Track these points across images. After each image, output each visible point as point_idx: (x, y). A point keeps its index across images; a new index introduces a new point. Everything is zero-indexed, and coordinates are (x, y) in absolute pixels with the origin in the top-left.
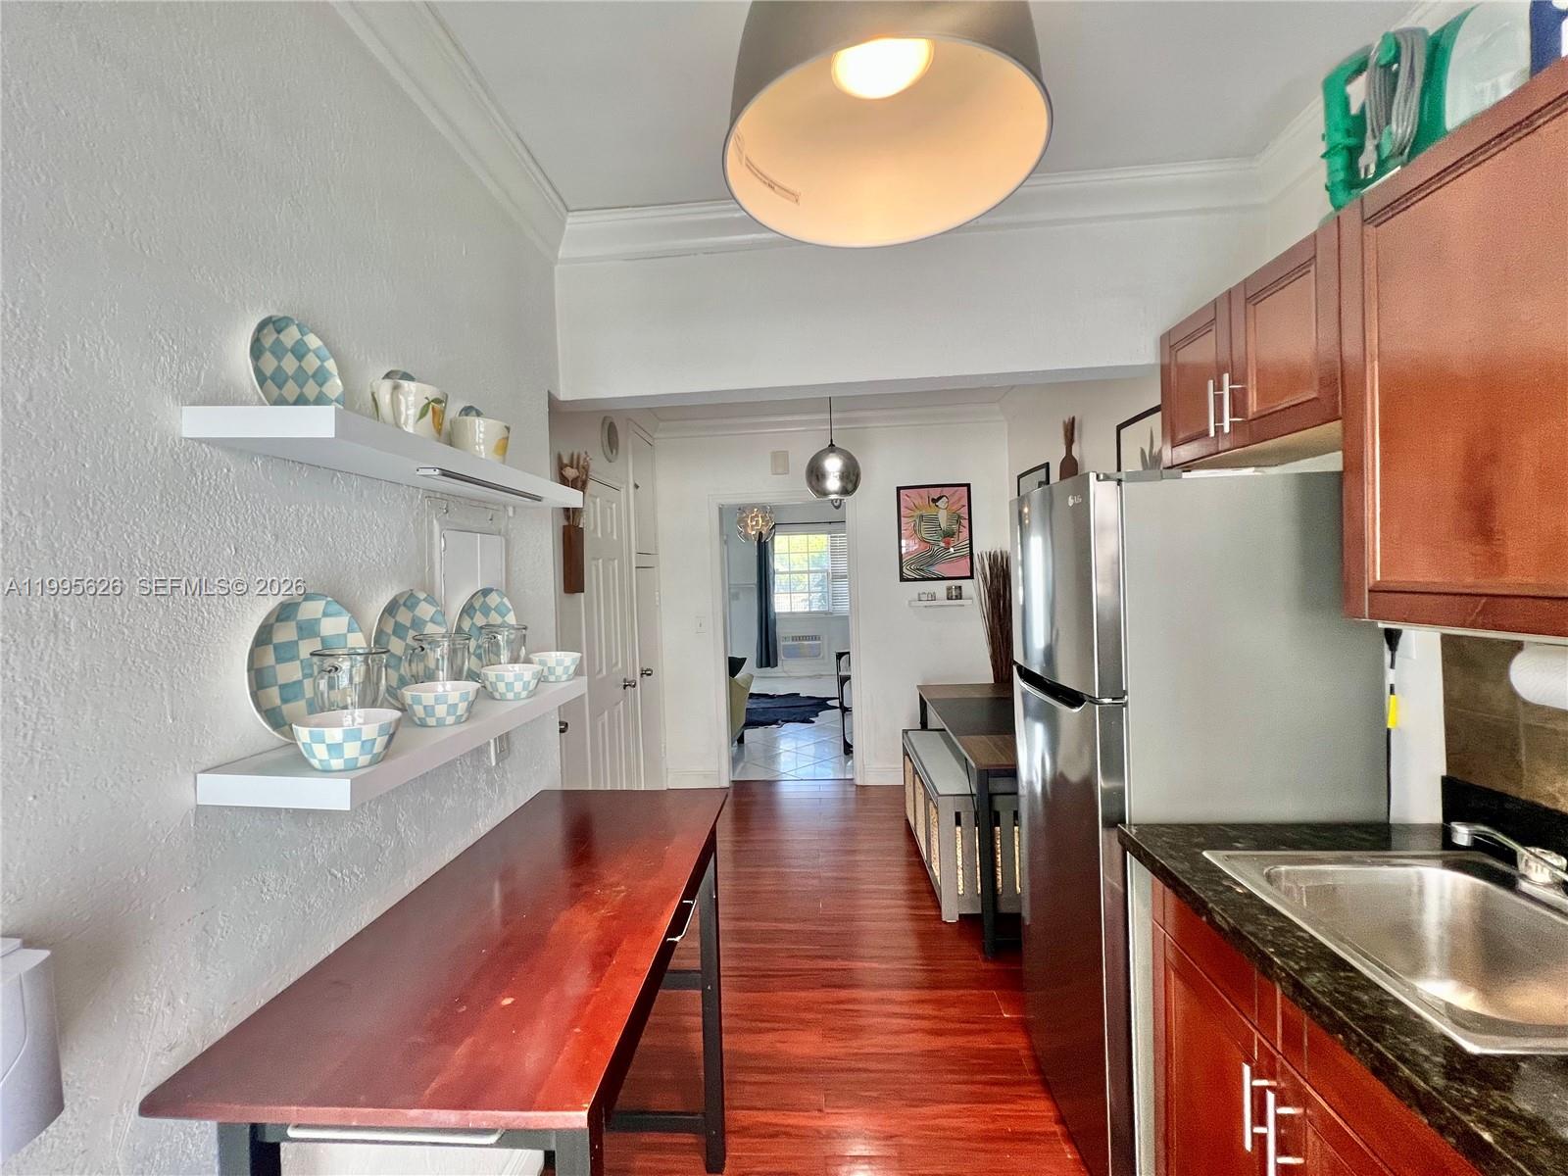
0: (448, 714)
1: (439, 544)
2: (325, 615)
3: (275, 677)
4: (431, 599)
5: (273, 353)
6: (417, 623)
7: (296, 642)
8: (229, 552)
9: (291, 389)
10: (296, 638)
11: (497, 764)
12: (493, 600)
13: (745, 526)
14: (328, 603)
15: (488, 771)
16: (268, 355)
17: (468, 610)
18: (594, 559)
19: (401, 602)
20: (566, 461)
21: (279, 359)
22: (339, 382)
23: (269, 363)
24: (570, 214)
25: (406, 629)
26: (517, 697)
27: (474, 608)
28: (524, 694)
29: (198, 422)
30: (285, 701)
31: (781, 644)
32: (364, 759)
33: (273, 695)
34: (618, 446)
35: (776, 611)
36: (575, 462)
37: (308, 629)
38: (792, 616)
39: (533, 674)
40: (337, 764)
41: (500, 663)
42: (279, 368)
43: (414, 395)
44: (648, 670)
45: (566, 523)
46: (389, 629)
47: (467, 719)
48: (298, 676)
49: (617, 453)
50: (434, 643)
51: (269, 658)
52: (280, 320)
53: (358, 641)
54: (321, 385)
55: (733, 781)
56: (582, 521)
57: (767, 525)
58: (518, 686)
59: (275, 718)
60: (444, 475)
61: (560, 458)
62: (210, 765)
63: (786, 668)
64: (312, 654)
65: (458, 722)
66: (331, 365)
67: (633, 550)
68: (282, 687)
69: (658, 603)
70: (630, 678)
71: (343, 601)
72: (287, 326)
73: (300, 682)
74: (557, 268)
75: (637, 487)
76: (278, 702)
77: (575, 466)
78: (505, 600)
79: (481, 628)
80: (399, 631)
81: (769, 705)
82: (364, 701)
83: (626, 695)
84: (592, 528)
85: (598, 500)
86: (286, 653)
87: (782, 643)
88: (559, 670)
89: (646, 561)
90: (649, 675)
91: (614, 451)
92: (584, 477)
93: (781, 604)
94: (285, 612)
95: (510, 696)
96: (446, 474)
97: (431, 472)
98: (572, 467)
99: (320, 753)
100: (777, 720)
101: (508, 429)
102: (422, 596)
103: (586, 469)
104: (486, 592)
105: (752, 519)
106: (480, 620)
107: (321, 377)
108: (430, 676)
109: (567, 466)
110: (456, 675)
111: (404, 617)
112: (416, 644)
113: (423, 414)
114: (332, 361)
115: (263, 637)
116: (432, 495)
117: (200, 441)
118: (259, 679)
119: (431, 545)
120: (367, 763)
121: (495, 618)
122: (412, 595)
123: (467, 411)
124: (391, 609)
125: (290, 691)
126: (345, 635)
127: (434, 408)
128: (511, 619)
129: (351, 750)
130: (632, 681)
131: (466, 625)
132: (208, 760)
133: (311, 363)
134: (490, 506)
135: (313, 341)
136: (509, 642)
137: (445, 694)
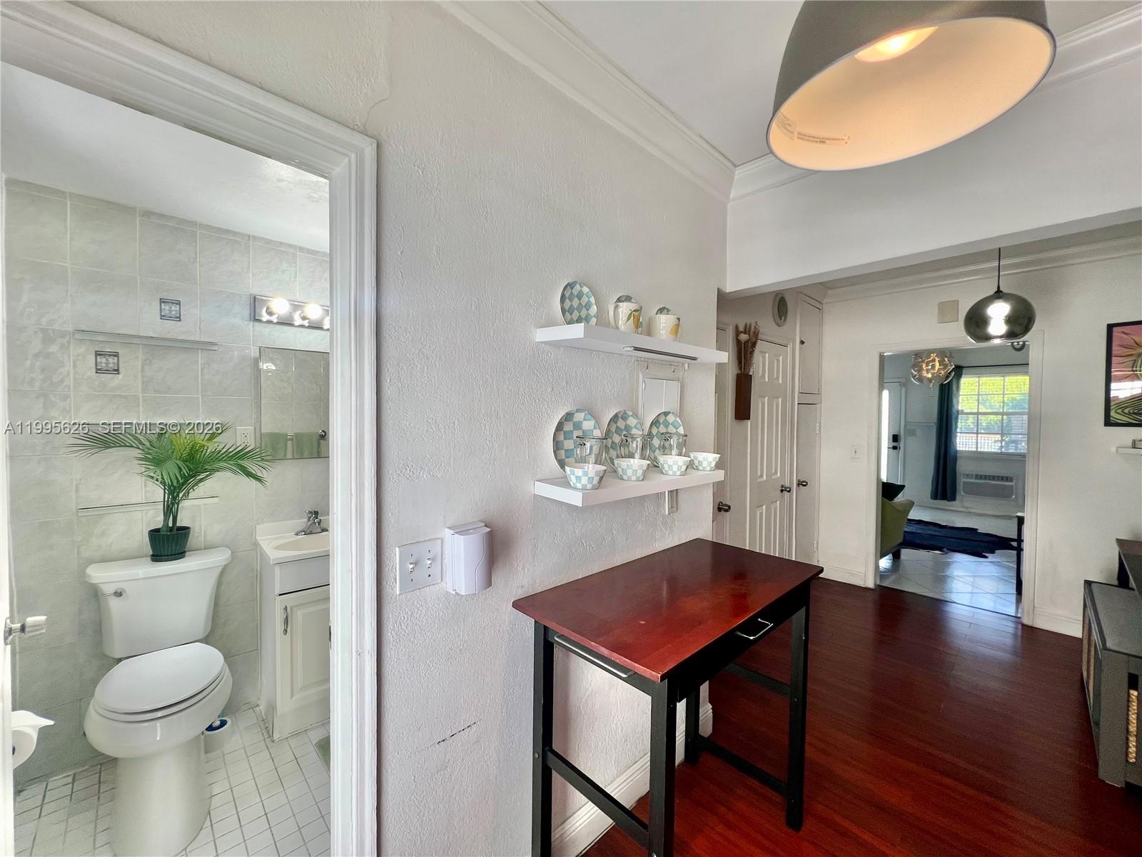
0: (633, 475)
1: (641, 386)
2: (584, 420)
3: (563, 445)
4: (636, 415)
5: (569, 299)
6: (628, 428)
7: (572, 431)
8: (550, 389)
9: (576, 315)
10: (572, 429)
11: (669, 513)
12: (671, 418)
13: (920, 370)
14: (586, 414)
15: (664, 516)
16: (567, 300)
17: (655, 423)
18: (760, 396)
19: (620, 416)
20: (741, 329)
21: (571, 301)
22: (595, 308)
23: (567, 304)
24: (737, 168)
25: (622, 430)
26: (674, 474)
27: (659, 422)
28: (678, 473)
29: (543, 335)
30: (567, 457)
31: (961, 481)
32: (589, 486)
33: (562, 454)
34: (786, 313)
35: (958, 449)
36: (748, 329)
37: (578, 426)
38: (979, 457)
39: (684, 462)
40: (579, 486)
41: (671, 455)
42: (571, 306)
43: (625, 308)
44: (804, 482)
45: (740, 372)
46: (613, 429)
47: (643, 480)
48: (572, 447)
49: (785, 320)
50: (633, 438)
51: (561, 437)
52: (573, 283)
53: (597, 433)
54: (588, 310)
55: (879, 586)
56: (751, 370)
57: (944, 369)
58: (675, 468)
59: (562, 464)
60: (635, 350)
61: (737, 327)
62: (540, 479)
63: (966, 504)
64: (577, 437)
65: (637, 480)
66: (592, 300)
67: (797, 390)
68: (566, 451)
69: (818, 432)
70: (787, 484)
71: (593, 414)
72: (575, 285)
73: (573, 450)
74: (729, 205)
75: (802, 342)
76: (564, 458)
77: (747, 332)
78: (678, 419)
79: (662, 434)
80: (618, 431)
81: (937, 533)
82: (596, 461)
83: (783, 497)
84: (760, 374)
85: (767, 355)
86: (568, 435)
87: (964, 480)
88: (705, 464)
89: (809, 399)
90: (805, 485)
91: (783, 318)
92: (754, 339)
93: (963, 442)
94: (568, 417)
95: (671, 473)
96: (637, 349)
97: (629, 349)
98: (745, 333)
99: (573, 480)
100: (944, 547)
101: (679, 319)
102: (630, 413)
103: (756, 334)
104: (666, 414)
105: (927, 365)
106: (662, 429)
107: (588, 306)
108: (631, 456)
109: (741, 332)
110: (643, 457)
111: (621, 424)
112: (624, 438)
113: (628, 319)
114: (593, 298)
115: (560, 427)
116: (639, 359)
117: (542, 342)
118: (557, 446)
119: (638, 387)
120: (590, 488)
121: (672, 429)
122: (625, 413)
123: (661, 311)
124: (615, 419)
125: (569, 453)
126: (592, 430)
127: (636, 315)
128: (681, 430)
129: (584, 480)
130: (788, 488)
131: (654, 431)
132: (539, 477)
133: (585, 299)
134: (673, 364)
135: (585, 290)
136: (678, 444)
137: (634, 465)
